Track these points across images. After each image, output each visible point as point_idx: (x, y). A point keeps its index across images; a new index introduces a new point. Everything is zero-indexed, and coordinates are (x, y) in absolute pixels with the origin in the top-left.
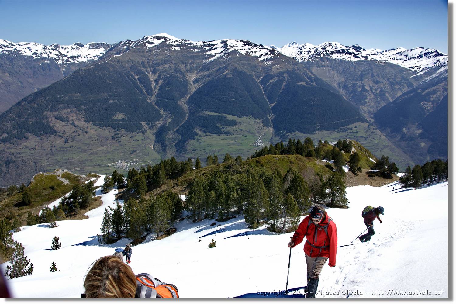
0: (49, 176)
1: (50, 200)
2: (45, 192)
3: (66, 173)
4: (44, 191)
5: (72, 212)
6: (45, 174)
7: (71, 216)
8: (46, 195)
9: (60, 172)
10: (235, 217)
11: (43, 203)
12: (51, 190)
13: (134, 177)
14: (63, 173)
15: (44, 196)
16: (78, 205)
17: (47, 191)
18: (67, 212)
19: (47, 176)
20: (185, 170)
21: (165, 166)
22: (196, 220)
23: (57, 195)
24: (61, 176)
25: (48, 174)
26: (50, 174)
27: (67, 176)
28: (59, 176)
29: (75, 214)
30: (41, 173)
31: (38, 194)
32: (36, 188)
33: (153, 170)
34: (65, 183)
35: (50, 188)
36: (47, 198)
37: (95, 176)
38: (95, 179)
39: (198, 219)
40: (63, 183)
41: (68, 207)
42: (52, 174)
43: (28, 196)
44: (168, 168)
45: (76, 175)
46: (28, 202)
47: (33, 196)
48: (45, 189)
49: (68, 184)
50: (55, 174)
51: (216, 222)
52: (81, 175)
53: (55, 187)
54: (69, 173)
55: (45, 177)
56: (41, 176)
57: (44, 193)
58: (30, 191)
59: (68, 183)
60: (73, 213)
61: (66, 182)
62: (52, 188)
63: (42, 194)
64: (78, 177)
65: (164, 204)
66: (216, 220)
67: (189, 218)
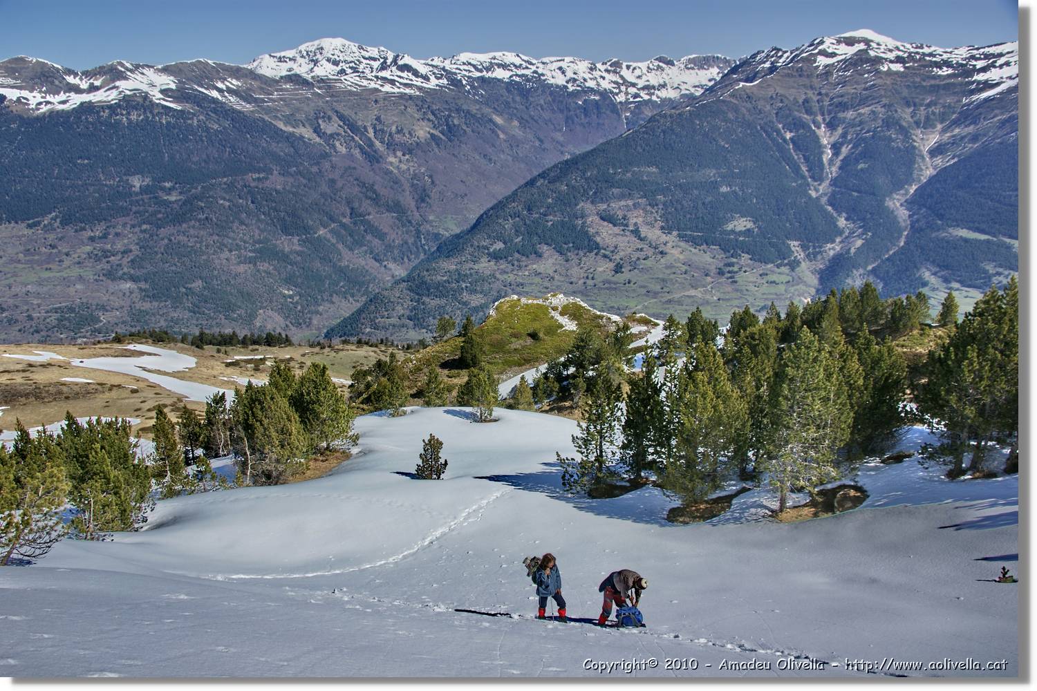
0: (532, 305)
1: (524, 364)
2: (516, 344)
3: (575, 304)
4: (513, 340)
5: (563, 399)
6: (524, 300)
7: (560, 410)
8: (515, 349)
9: (560, 300)
11: (505, 370)
12: (529, 341)
13: (745, 330)
14: (566, 302)
15: (510, 353)
16: (582, 384)
17: (521, 341)
18: (553, 398)
19: (527, 305)
20: (904, 326)
21: (841, 308)
22: (964, 472)
23: (542, 354)
24: (560, 309)
25: (530, 301)
26: (535, 302)
27: (573, 312)
28: (554, 309)
29: (571, 407)
30: (515, 297)
31: (499, 346)
32: (497, 330)
33: (803, 314)
34: (567, 328)
35: (529, 335)
36: (516, 357)
37: (646, 322)
38: (644, 328)
39: (974, 467)
40: (561, 326)
41: (557, 385)
42: (540, 302)
43: (472, 346)
44: (851, 313)
45: (598, 313)
46: (472, 360)
47: (486, 348)
48: (516, 336)
49: (574, 331)
50: (547, 303)
52: (609, 315)
53: (541, 335)
54: (580, 306)
55: (523, 308)
56: (514, 305)
57: (513, 346)
58: (481, 336)
59: (575, 329)
60: (567, 404)
61: (570, 325)
62: (534, 336)
63: (507, 347)
64: (601, 317)
65: (829, 376)
67: (931, 457)
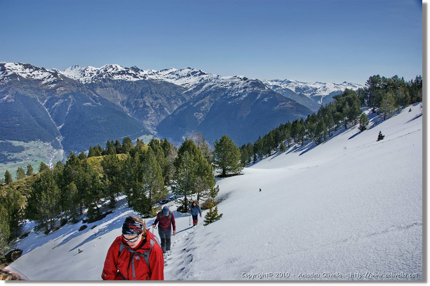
10: (111, 212)
51: (86, 224)
66: (84, 222)
67: (38, 230)
